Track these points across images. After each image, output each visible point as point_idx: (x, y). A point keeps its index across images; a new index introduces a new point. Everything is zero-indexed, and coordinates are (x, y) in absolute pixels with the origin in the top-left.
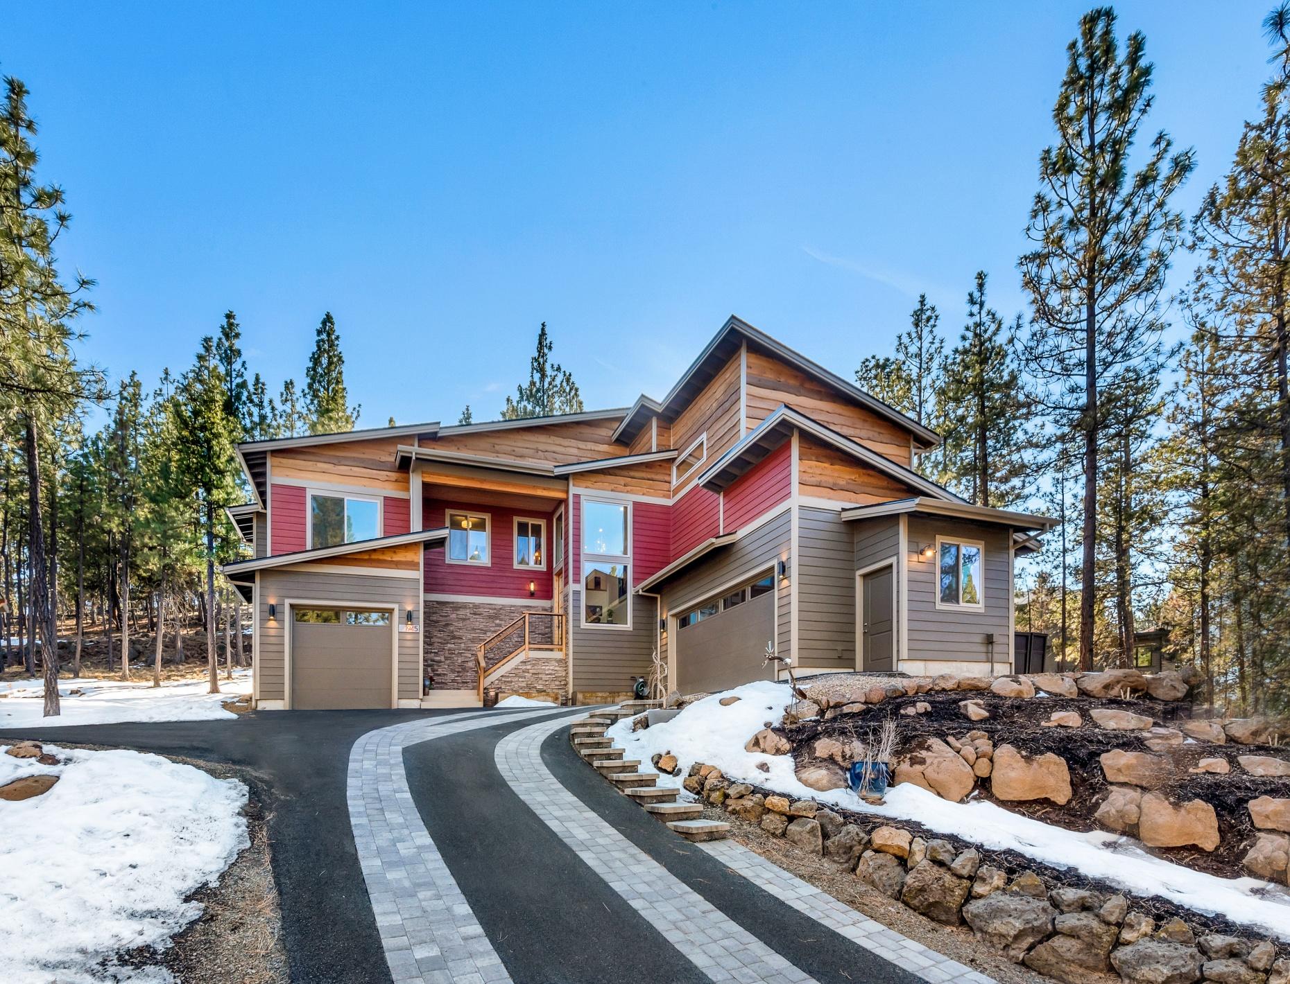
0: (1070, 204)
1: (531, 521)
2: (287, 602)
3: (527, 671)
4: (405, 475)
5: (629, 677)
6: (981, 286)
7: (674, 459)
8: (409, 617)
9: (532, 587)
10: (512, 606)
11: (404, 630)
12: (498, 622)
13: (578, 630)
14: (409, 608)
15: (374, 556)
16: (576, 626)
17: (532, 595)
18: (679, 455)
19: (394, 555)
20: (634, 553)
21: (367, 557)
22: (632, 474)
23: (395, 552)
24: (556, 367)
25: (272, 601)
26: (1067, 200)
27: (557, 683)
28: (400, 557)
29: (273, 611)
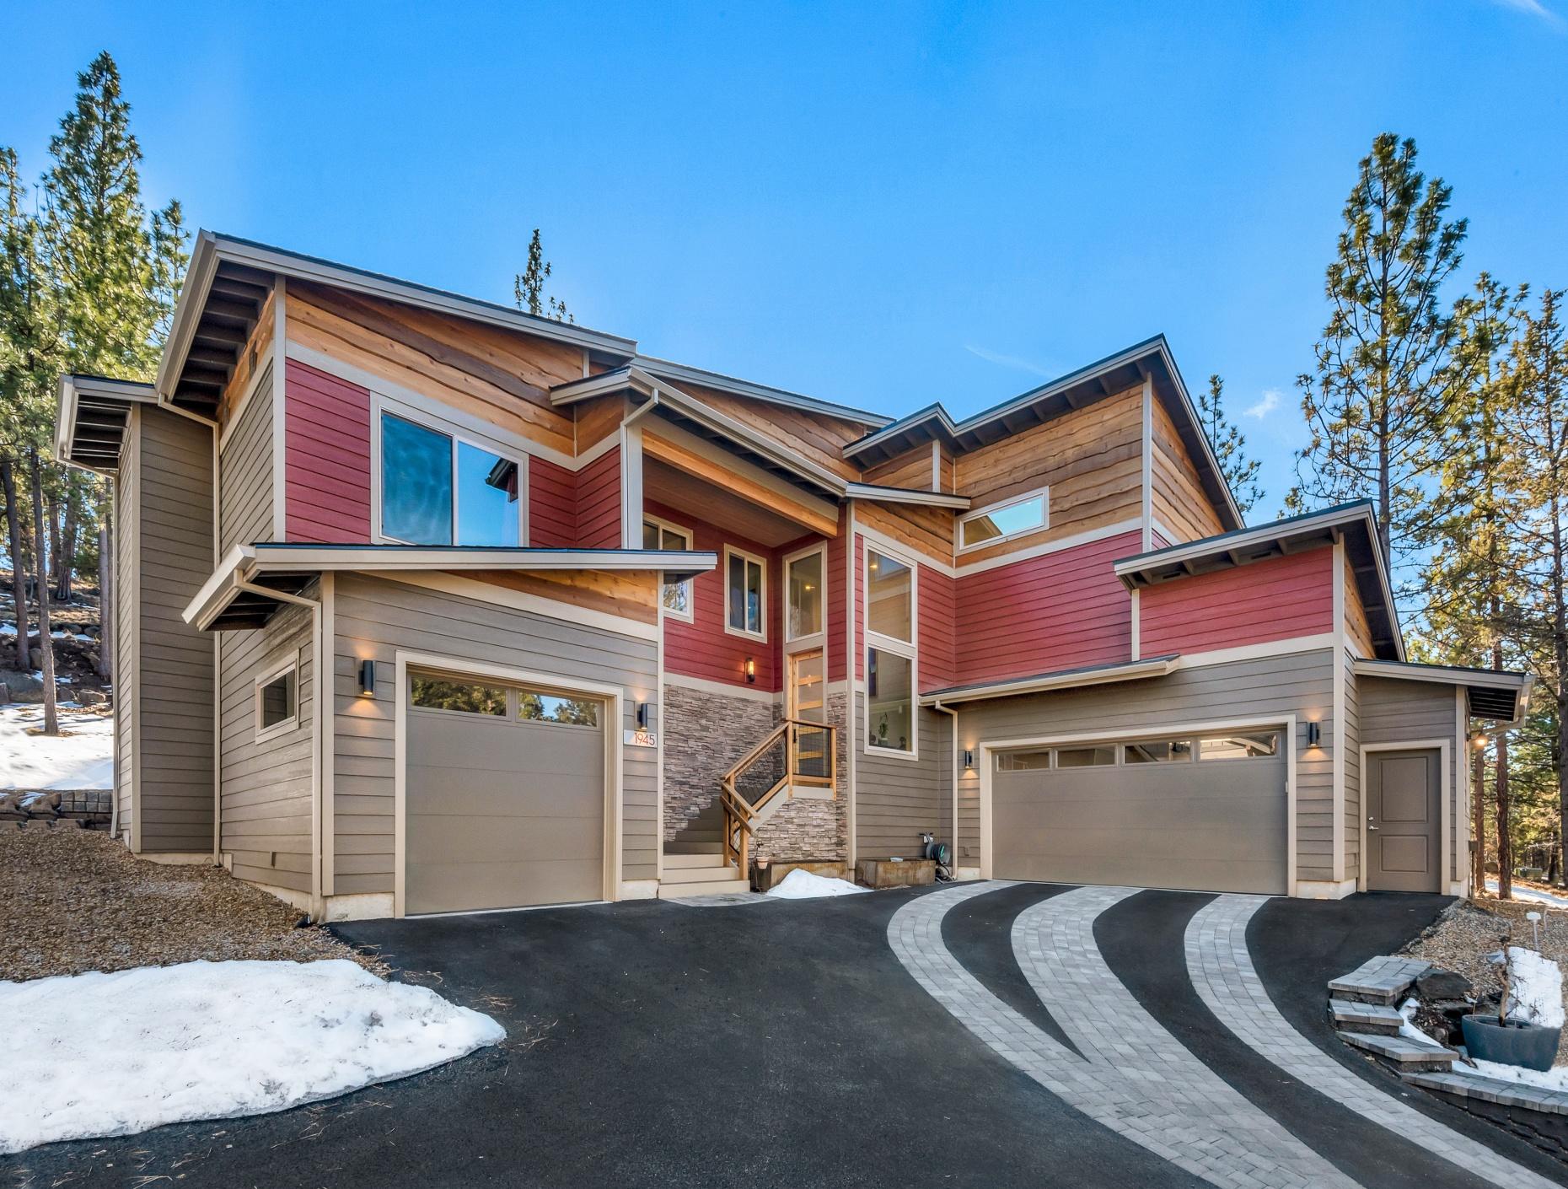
0: (1359, 335)
1: (748, 557)
2: (402, 658)
3: (790, 821)
4: (567, 423)
5: (915, 833)
6: (1217, 393)
7: (960, 512)
8: (641, 716)
9: (752, 668)
10: (724, 697)
11: (632, 742)
12: (703, 722)
13: (863, 759)
14: (641, 698)
15: (580, 583)
16: (860, 750)
17: (750, 681)
18: (973, 508)
19: (615, 588)
20: (920, 643)
21: (569, 582)
22: (917, 519)
23: (616, 581)
24: (558, 303)
25: (365, 653)
26: (1356, 329)
27: (827, 840)
28: (623, 591)
29: (366, 677)
